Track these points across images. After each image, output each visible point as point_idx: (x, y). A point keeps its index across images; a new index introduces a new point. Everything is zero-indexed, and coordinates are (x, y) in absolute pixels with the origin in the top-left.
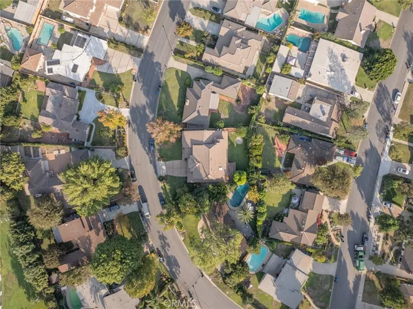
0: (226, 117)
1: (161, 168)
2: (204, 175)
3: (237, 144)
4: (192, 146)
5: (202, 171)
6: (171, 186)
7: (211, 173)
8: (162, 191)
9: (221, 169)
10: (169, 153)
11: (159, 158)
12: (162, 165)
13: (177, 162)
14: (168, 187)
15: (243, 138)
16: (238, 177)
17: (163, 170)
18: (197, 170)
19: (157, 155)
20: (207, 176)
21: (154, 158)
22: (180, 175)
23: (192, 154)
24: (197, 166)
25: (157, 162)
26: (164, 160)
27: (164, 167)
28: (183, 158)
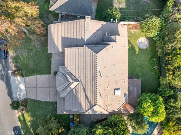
0: (121, 6)
1: (18, 88)
2: (85, 106)
3: (140, 49)
4: (63, 50)
5: (81, 97)
6: (33, 116)
7: (99, 101)
8: (19, 125)
9: (118, 93)
10: (31, 64)
11: (14, 73)
12: (20, 83)
13: (42, 79)
14: (28, 118)
15: (150, 39)
16: (152, 109)
17: (21, 90)
18: (73, 95)
19: (12, 65)
20: (91, 107)
21: (7, 72)
22: (48, 100)
23: (63, 64)
24: (73, 86)
25: (12, 78)
26: (22, 75)
27: (22, 87)
28: (52, 72)
